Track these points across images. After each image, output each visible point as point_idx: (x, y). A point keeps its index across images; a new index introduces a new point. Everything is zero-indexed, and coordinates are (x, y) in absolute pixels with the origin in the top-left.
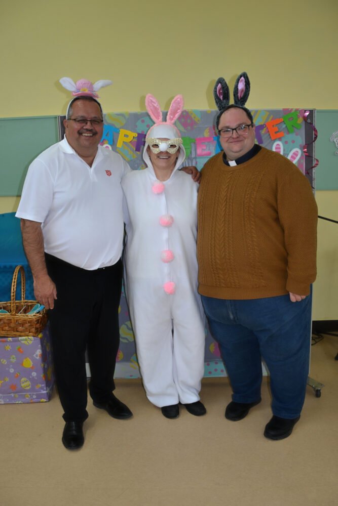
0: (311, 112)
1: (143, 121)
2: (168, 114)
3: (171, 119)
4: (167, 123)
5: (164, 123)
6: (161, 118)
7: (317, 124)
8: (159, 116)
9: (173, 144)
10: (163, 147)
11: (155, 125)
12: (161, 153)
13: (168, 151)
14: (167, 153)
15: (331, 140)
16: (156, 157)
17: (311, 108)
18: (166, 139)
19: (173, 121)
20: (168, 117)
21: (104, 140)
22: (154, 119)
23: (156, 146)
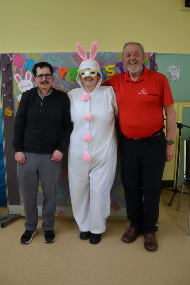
0: (154, 54)
1: (51, 58)
2: (90, 54)
3: (92, 57)
4: (90, 59)
5: (88, 59)
6: (86, 57)
7: (158, 62)
8: (85, 55)
10: (87, 74)
11: (84, 61)
12: (86, 78)
13: (90, 76)
14: (90, 77)
15: (168, 72)
16: (84, 80)
17: (154, 52)
18: (89, 69)
19: (93, 58)
20: (90, 56)
21: (27, 69)
22: (83, 58)
23: (83, 74)
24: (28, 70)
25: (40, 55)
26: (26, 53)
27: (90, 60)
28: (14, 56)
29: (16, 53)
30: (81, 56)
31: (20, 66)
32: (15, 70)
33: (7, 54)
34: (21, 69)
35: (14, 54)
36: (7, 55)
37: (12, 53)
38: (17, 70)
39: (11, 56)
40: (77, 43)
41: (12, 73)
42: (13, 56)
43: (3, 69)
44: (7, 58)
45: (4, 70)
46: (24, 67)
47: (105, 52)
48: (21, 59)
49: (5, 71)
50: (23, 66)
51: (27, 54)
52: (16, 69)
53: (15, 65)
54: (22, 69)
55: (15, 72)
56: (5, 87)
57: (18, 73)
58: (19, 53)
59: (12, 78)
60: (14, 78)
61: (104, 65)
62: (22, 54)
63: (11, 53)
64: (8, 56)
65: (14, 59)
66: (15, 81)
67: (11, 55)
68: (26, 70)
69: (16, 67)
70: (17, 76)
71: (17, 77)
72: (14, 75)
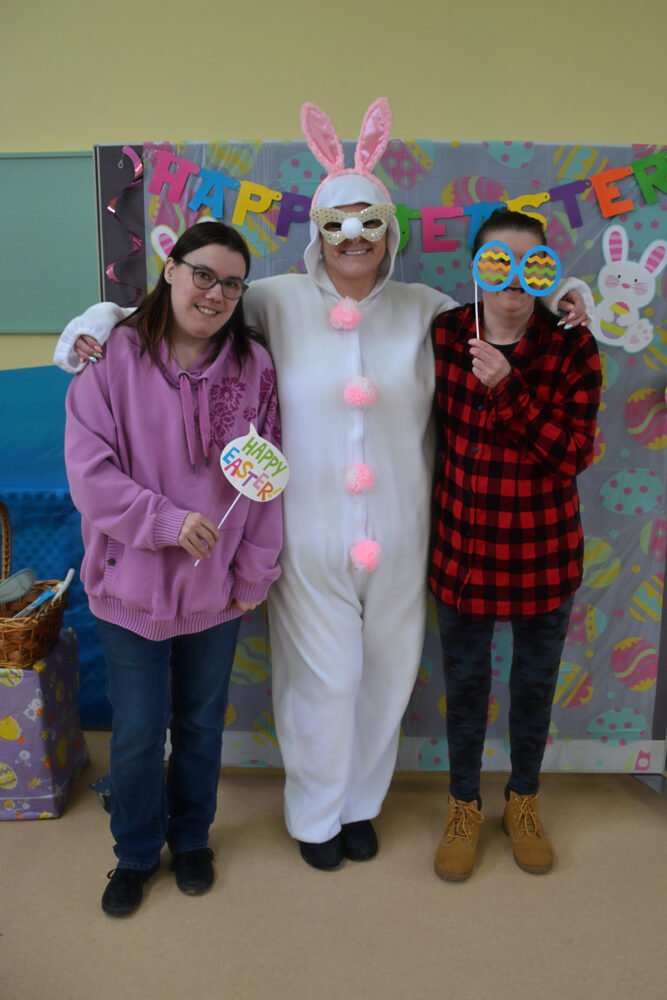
1: (295, 163)
2: (358, 147)
3: (365, 161)
4: (356, 170)
5: (350, 170)
6: (340, 159)
9: (374, 217)
10: (352, 226)
11: (329, 178)
12: (347, 243)
13: (364, 235)
14: (363, 241)
16: (336, 254)
19: (370, 165)
20: (357, 156)
21: (202, 207)
22: (326, 164)
23: (335, 226)
24: (205, 212)
25: (251, 151)
26: (197, 146)
27: (356, 174)
28: (150, 155)
29: (158, 142)
30: (321, 155)
31: (176, 196)
32: (156, 213)
33: (122, 147)
34: (177, 207)
35: (151, 146)
36: (124, 150)
37: (141, 144)
38: (162, 209)
39: (140, 156)
40: (307, 104)
41: (142, 224)
42: (147, 156)
43: (109, 208)
44: (121, 162)
45: (114, 211)
46: (189, 200)
47: (508, 143)
48: (178, 167)
49: (115, 215)
50: (186, 196)
51: (201, 148)
52: (158, 206)
53: (155, 190)
54: (181, 207)
55: (154, 221)
56: (114, 277)
57: (168, 224)
58: (172, 143)
59: (143, 243)
60: (150, 241)
61: (505, 193)
62: (182, 148)
63: (138, 142)
64: (126, 156)
65: (149, 167)
66: (155, 253)
67: (139, 150)
68: (198, 210)
69: (158, 197)
70: (162, 235)
71: (164, 238)
72: (151, 230)
